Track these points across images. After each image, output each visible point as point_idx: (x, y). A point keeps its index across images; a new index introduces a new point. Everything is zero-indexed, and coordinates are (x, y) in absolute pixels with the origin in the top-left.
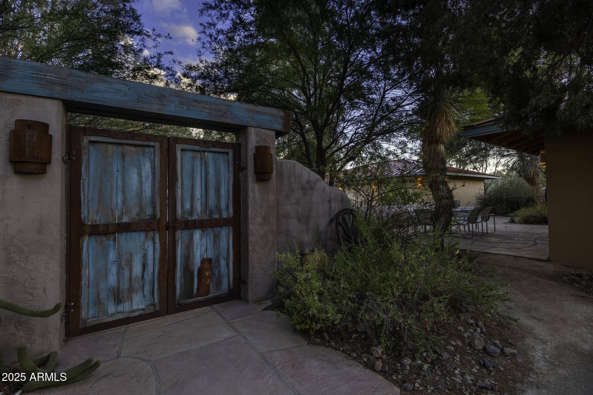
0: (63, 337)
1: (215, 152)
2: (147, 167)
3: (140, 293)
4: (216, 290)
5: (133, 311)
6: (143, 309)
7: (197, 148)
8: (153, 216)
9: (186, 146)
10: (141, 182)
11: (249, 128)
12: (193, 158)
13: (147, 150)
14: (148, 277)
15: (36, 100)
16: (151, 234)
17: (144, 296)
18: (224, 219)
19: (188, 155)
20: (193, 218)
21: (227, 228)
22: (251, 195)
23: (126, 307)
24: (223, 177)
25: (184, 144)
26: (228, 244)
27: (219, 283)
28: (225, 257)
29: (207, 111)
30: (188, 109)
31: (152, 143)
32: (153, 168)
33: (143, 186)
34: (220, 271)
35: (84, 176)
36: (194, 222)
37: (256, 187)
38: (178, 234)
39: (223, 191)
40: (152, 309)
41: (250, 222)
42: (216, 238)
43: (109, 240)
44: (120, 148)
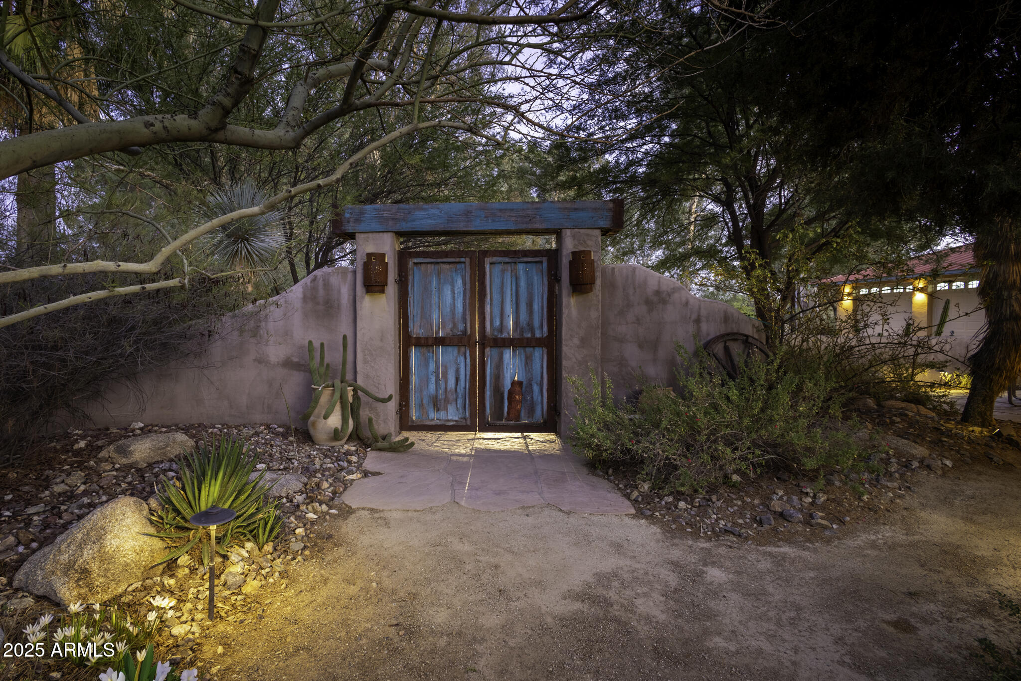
0: (398, 429)
1: (526, 262)
2: (459, 283)
3: (454, 404)
4: (529, 417)
5: (448, 421)
6: (456, 421)
7: (507, 260)
8: (465, 331)
9: (494, 259)
10: (454, 298)
11: (563, 230)
12: (503, 271)
13: (458, 266)
14: (460, 391)
15: (377, 235)
16: (463, 349)
17: (457, 409)
18: (537, 338)
19: (498, 269)
20: (503, 336)
21: (541, 349)
22: (565, 311)
23: (443, 415)
24: (536, 291)
25: (492, 257)
26: (542, 367)
27: (531, 411)
28: (539, 382)
29: (513, 219)
30: (494, 221)
31: (463, 260)
32: (464, 284)
33: (456, 302)
34: (532, 398)
35: (410, 295)
36: (504, 339)
37: (573, 301)
38: (488, 350)
39: (536, 307)
40: (463, 423)
41: (564, 343)
42: (528, 361)
43: (429, 351)
44: (437, 267)
